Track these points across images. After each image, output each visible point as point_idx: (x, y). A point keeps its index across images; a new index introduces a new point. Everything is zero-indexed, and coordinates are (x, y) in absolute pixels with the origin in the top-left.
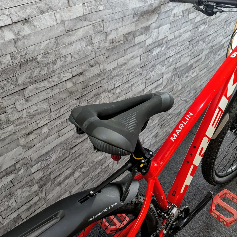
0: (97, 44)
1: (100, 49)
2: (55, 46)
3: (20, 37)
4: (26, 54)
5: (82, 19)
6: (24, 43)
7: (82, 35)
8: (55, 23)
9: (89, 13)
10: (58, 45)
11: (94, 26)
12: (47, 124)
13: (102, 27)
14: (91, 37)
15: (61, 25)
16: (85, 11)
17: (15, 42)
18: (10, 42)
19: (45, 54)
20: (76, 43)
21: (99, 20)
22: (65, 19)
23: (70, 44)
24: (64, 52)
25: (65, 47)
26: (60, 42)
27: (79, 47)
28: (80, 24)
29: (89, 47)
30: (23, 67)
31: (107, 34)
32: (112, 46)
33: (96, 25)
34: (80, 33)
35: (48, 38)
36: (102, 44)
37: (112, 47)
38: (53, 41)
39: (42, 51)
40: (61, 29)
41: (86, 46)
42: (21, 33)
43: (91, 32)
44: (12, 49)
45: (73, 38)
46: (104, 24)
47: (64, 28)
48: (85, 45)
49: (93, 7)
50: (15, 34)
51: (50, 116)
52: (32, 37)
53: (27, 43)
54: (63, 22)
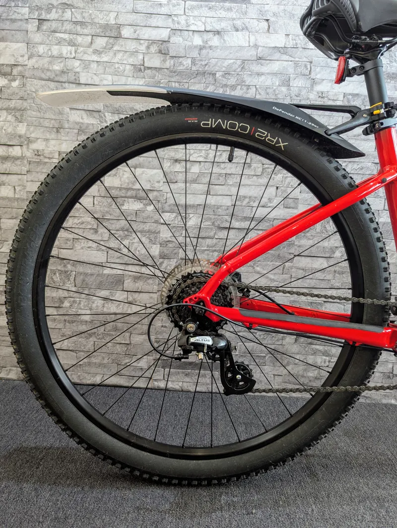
0: (296, 89)
1: (299, 98)
2: (239, 70)
3: (207, 45)
4: (206, 65)
5: (282, 50)
6: (208, 53)
7: (277, 69)
8: (247, 45)
9: (292, 47)
10: (243, 70)
11: (296, 64)
12: (200, 162)
13: (309, 69)
14: (289, 77)
15: (253, 49)
16: (287, 43)
17: (201, 48)
18: (196, 47)
19: (226, 74)
20: (267, 76)
21: (305, 59)
22: (260, 44)
23: (259, 74)
24: (248, 80)
25: (250, 74)
26: (246, 67)
27: (269, 82)
28: (277, 56)
29: (284, 89)
30: (199, 78)
31: (314, 82)
32: (321, 101)
33: (299, 65)
34: (275, 66)
35: (234, 58)
36: (304, 92)
38: (239, 62)
39: (224, 69)
40: (251, 54)
41: (279, 85)
42: (209, 43)
43: (291, 70)
44: (195, 54)
45: (265, 69)
46: (313, 67)
47: (256, 54)
48: (277, 84)
49: (299, 41)
50: (203, 42)
51: (208, 154)
52: (219, 50)
53: (212, 54)
54: (256, 46)
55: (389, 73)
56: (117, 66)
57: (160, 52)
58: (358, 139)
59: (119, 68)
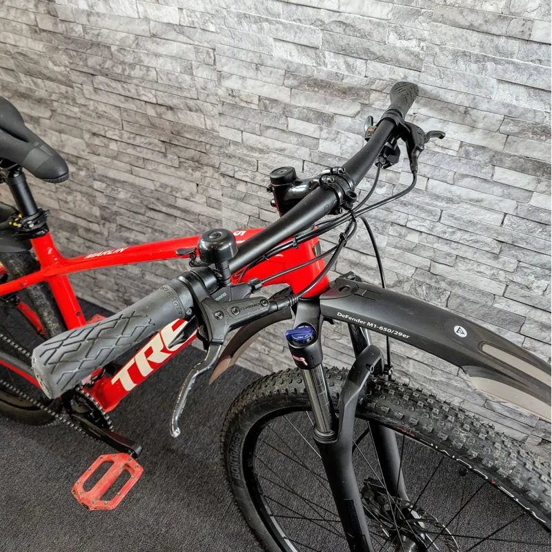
0: (202, 80)
1: (206, 92)
2: (134, 46)
3: (94, 11)
4: (98, 35)
5: (177, 29)
6: (97, 20)
7: (175, 52)
8: (136, 16)
9: (189, 25)
10: (139, 47)
11: (197, 50)
12: (116, 140)
13: (213, 58)
14: (191, 64)
15: (144, 22)
16: (182, 20)
17: (89, 14)
18: (83, 11)
19: (121, 49)
20: (166, 59)
21: (206, 44)
22: (151, 17)
23: (157, 55)
24: (147, 61)
25: (148, 54)
26: (141, 45)
27: (169, 67)
28: (172, 35)
29: (187, 78)
30: (95, 49)
31: (221, 76)
32: (231, 100)
33: (201, 50)
34: (174, 48)
35: (126, 30)
36: (210, 86)
37: (231, 102)
38: (132, 37)
39: (117, 43)
40: (142, 28)
41: (181, 72)
42: (95, 8)
43: (192, 56)
44: (84, 20)
45: (161, 50)
46: (217, 56)
47: (148, 29)
48: (179, 70)
49: (196, 19)
50: (89, 5)
51: (122, 134)
52: (107, 19)
53: (101, 23)
54: (147, 20)
55: (316, 79)
56: (14, 24)
57: (49, 13)
58: (280, 154)
59: (16, 26)
